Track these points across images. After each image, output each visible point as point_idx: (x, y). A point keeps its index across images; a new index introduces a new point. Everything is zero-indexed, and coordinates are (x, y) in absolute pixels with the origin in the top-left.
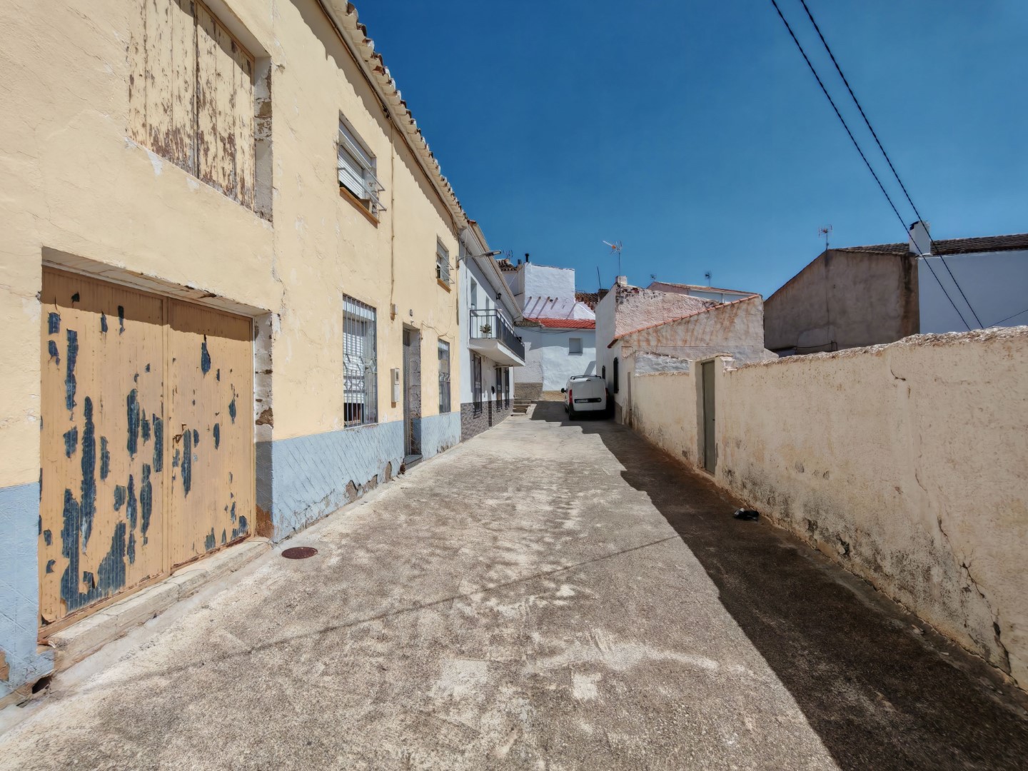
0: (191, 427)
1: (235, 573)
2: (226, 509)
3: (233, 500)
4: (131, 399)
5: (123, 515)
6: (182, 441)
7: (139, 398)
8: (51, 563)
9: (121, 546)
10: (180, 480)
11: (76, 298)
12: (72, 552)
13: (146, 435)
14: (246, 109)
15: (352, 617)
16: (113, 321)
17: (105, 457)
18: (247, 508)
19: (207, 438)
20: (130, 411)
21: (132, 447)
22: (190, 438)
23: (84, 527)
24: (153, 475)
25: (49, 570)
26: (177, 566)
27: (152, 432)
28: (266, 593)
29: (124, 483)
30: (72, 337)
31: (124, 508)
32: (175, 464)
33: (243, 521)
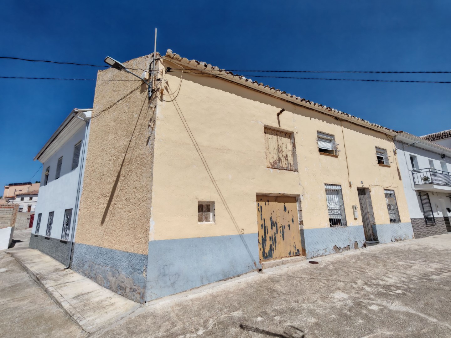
0: (283, 225)
1: (296, 263)
2: (293, 246)
3: (295, 244)
4: (271, 218)
5: (271, 242)
6: (281, 227)
7: (272, 218)
8: (261, 249)
9: (271, 249)
10: (282, 237)
11: (261, 200)
12: (263, 247)
13: (274, 226)
14: (290, 146)
15: (319, 278)
16: (267, 203)
17: (267, 230)
18: (299, 247)
19: (287, 228)
20: (271, 221)
21: (272, 228)
22: (283, 227)
23: (265, 243)
24: (276, 235)
25: (260, 250)
26: (283, 257)
27: (275, 225)
28: (302, 269)
29: (271, 236)
30: (261, 207)
31: (271, 241)
32: (280, 233)
33: (298, 250)
